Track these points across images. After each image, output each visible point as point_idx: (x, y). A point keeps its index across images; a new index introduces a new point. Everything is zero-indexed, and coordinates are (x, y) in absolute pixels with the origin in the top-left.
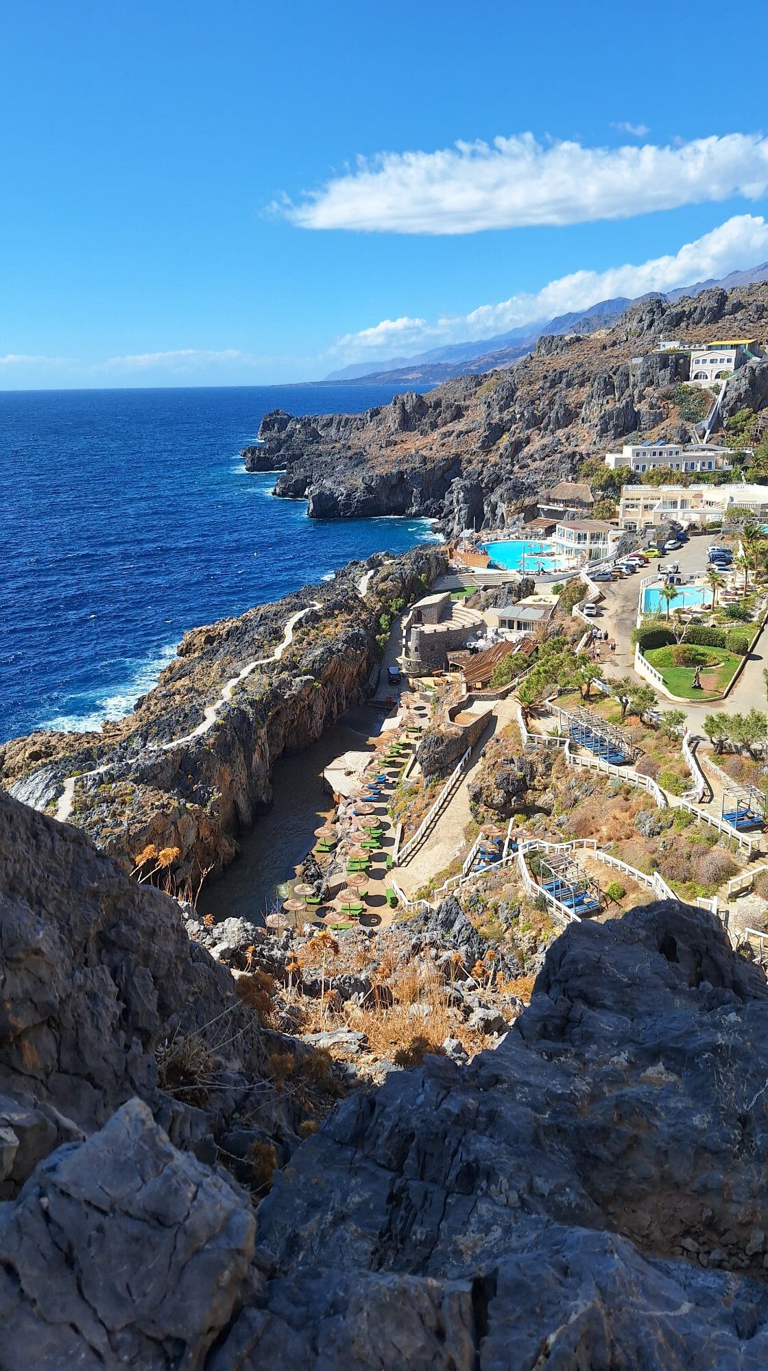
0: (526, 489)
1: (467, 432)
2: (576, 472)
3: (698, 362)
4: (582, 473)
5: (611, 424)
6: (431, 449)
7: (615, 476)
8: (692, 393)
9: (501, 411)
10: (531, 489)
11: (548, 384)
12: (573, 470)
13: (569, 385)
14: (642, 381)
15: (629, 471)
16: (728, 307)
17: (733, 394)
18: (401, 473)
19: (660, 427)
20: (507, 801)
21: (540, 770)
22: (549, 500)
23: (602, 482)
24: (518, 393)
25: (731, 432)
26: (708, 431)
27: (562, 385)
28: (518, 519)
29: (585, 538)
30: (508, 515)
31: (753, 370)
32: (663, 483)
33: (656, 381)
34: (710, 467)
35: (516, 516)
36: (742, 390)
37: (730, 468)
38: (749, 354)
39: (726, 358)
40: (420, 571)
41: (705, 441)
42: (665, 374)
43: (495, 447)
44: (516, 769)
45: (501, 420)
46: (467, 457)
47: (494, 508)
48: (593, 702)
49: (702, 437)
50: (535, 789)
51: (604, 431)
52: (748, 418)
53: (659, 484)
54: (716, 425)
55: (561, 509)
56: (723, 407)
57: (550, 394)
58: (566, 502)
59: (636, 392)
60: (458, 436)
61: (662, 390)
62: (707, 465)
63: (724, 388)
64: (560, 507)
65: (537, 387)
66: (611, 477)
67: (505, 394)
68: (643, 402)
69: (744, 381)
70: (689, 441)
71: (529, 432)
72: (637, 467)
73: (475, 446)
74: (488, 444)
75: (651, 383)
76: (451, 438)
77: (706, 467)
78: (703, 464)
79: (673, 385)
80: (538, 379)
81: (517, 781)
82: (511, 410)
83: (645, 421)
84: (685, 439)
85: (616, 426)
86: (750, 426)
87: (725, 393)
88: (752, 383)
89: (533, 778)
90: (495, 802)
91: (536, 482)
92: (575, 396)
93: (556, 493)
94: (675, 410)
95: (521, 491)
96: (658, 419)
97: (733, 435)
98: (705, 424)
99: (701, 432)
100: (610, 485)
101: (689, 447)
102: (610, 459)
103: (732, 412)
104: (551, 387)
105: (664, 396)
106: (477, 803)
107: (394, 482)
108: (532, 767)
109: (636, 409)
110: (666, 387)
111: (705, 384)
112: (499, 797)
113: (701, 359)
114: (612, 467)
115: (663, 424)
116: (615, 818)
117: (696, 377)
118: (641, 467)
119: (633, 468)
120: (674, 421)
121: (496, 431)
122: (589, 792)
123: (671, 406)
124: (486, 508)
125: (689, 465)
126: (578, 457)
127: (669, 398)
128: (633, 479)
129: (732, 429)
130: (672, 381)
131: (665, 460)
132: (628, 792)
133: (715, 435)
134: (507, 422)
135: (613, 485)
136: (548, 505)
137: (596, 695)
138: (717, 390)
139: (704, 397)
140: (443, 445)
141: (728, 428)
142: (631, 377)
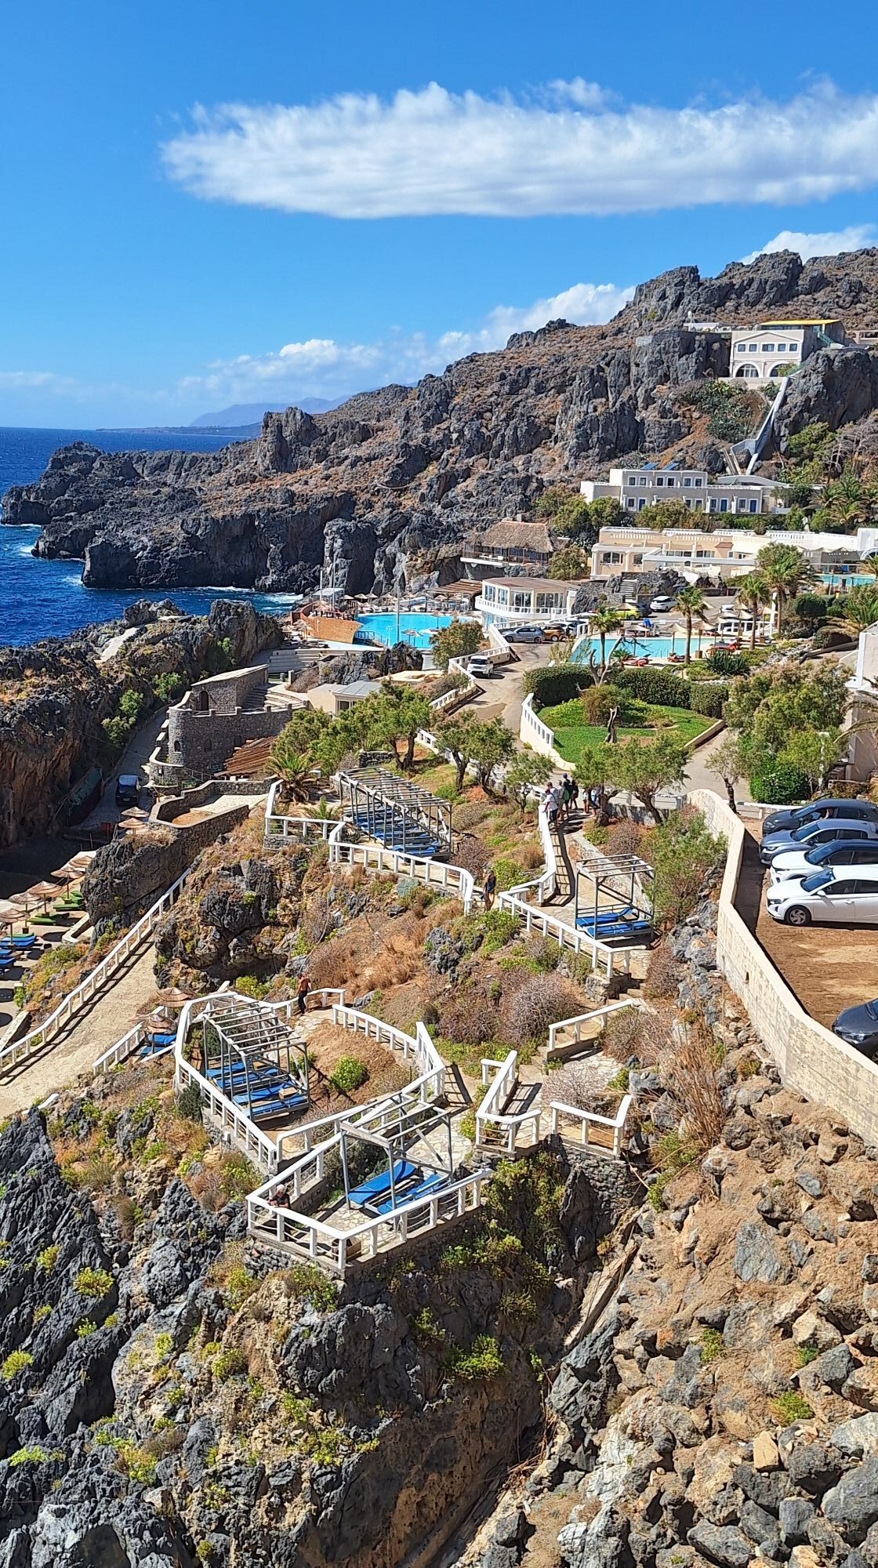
0: (444, 532)
1: (369, 460)
2: (531, 508)
3: (742, 348)
4: (540, 510)
5: (595, 436)
6: (306, 483)
7: (591, 512)
8: (730, 396)
9: (427, 426)
10: (453, 533)
11: (507, 388)
12: (526, 505)
13: (540, 389)
14: (651, 374)
15: (616, 506)
16: (803, 282)
17: (797, 399)
18: (250, 517)
19: (677, 447)
20: (222, 951)
21: (287, 884)
22: (480, 549)
23: (570, 523)
24: (457, 400)
25: (793, 460)
26: (755, 457)
27: (530, 390)
28: (428, 581)
29: (528, 603)
30: (411, 574)
31: (829, 361)
32: (672, 526)
33: (672, 376)
34: (753, 509)
35: (425, 577)
36: (812, 393)
37: (787, 511)
38: (826, 339)
39: (788, 343)
40: (223, 632)
41: (748, 471)
42: (689, 363)
43: (413, 484)
44: (243, 886)
45: (426, 441)
46: (364, 497)
47: (390, 563)
48: (416, 772)
49: (744, 465)
50: (277, 924)
51: (582, 447)
52: (821, 437)
53: (664, 526)
54: (769, 447)
55: (499, 564)
56: (780, 418)
57: (508, 404)
58: (508, 554)
59: (641, 392)
60: (353, 465)
61: (682, 389)
62: (748, 505)
63: (782, 389)
64: (498, 562)
65: (489, 392)
66: (585, 514)
67: (434, 399)
68: (651, 407)
69: (816, 379)
70: (723, 470)
71: (470, 461)
72: (631, 503)
73: (380, 480)
74: (400, 480)
75: (666, 378)
76: (343, 467)
77: (746, 510)
78: (742, 504)
79: (701, 382)
80: (490, 381)
81: (243, 907)
82: (444, 426)
83: (652, 434)
84: (717, 466)
85: (603, 442)
86: (825, 452)
87: (785, 398)
88: (828, 382)
89: (273, 902)
90: (198, 952)
91: (462, 522)
92: (546, 406)
93: (492, 539)
94: (701, 421)
95: (435, 535)
96: (674, 434)
97: (796, 465)
98: (750, 444)
99: (743, 458)
100: (583, 529)
101: (721, 478)
102: (587, 489)
103: (795, 427)
104: (511, 393)
105: (684, 398)
106: (169, 958)
107: (237, 530)
108: (272, 879)
109: (638, 419)
110: (689, 383)
111: (752, 384)
112: (206, 942)
113: (748, 343)
114: (589, 500)
115: (682, 443)
116: (391, 950)
117: (740, 373)
118: (636, 504)
119: (623, 502)
120: (699, 438)
121: (416, 459)
122: (357, 909)
123: (696, 415)
124: (377, 564)
125: (719, 505)
126: (534, 485)
127: (693, 402)
128: (621, 518)
129: (795, 455)
130: (698, 374)
131: (677, 493)
132: (426, 903)
133: (764, 463)
134: (435, 446)
135: (586, 527)
136: (477, 557)
137: (425, 761)
138: (771, 392)
139: (750, 403)
140: (327, 478)
141: (788, 454)
142: (634, 369)
